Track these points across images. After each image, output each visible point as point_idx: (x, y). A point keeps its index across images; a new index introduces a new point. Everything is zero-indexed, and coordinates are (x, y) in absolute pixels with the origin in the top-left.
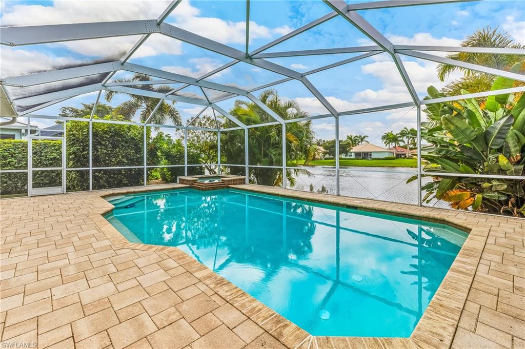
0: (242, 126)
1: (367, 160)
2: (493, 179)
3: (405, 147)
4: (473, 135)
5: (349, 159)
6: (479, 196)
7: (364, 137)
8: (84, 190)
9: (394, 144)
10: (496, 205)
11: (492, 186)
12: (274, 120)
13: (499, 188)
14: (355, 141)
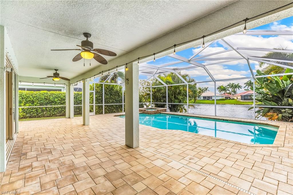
0: (165, 85)
1: (210, 100)
2: (286, 108)
3: (230, 93)
4: (278, 91)
5: (200, 100)
6: (280, 115)
7: (207, 88)
8: (100, 114)
9: (224, 92)
10: (287, 118)
11: (285, 111)
12: (184, 83)
13: (289, 112)
14: (202, 90)
